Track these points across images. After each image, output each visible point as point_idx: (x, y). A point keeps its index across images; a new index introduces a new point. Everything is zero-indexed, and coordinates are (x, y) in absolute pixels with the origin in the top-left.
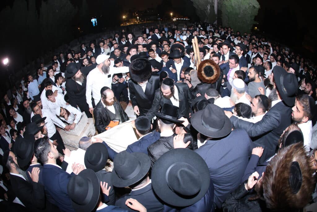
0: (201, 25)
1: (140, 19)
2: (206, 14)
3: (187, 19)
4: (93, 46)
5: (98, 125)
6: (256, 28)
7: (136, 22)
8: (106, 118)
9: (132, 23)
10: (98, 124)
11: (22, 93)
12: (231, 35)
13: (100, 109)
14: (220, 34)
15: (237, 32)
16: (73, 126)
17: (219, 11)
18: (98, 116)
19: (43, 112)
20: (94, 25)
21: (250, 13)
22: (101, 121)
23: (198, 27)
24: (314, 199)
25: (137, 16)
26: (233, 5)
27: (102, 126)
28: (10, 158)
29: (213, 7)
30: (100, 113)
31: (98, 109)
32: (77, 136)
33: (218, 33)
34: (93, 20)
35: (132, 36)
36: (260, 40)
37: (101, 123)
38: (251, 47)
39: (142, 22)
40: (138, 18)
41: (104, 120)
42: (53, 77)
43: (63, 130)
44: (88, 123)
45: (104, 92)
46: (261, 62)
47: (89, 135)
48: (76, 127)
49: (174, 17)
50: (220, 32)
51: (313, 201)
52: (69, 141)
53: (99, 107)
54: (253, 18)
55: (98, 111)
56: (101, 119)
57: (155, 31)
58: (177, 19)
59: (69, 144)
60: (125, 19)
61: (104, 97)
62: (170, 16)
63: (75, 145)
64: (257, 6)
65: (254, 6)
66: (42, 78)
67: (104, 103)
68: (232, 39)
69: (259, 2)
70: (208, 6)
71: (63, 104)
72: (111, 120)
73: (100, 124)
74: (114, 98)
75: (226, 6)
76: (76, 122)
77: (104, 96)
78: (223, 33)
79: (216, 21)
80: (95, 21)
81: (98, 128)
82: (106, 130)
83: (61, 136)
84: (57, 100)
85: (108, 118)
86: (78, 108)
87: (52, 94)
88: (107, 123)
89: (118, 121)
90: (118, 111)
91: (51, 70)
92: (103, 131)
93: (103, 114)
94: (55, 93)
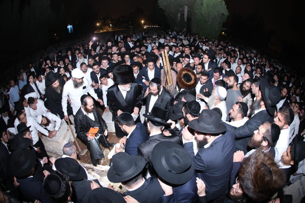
1: (113, 27)
2: (176, 21)
3: (157, 27)
4: (69, 53)
5: (79, 132)
6: (223, 33)
7: (109, 30)
8: (86, 125)
9: (105, 31)
10: (79, 130)
12: (200, 42)
13: (80, 117)
14: (189, 41)
16: (54, 133)
17: (189, 19)
18: (78, 123)
19: (28, 120)
20: (70, 32)
21: (219, 20)
22: (82, 128)
24: (291, 181)
26: (203, 13)
27: (83, 132)
29: (183, 14)
30: (80, 120)
31: (78, 117)
32: (58, 142)
33: (187, 40)
34: (69, 27)
36: (228, 45)
37: (82, 130)
39: (115, 29)
40: (111, 25)
41: (85, 126)
42: (33, 84)
44: (67, 130)
45: (84, 100)
47: (69, 141)
48: (57, 134)
49: (145, 24)
50: (189, 38)
51: (290, 182)
52: (51, 147)
53: (79, 115)
54: (221, 25)
55: (79, 118)
56: (82, 125)
57: (127, 39)
58: (148, 26)
59: (51, 151)
60: (98, 26)
62: (141, 24)
63: (57, 151)
64: (226, 13)
65: (223, 14)
66: (22, 84)
67: (85, 110)
68: (201, 45)
69: (228, 10)
70: (178, 14)
71: (44, 111)
73: (81, 131)
74: (93, 105)
75: (196, 14)
76: (57, 129)
77: (85, 104)
78: (192, 40)
79: (186, 28)
80: (71, 28)
81: (79, 135)
82: (87, 136)
83: (43, 142)
84: (38, 108)
85: (88, 125)
86: (58, 115)
87: (33, 103)
88: (87, 130)
89: (98, 128)
90: (97, 118)
91: (31, 77)
92: (84, 137)
93: (84, 121)
94: (36, 101)
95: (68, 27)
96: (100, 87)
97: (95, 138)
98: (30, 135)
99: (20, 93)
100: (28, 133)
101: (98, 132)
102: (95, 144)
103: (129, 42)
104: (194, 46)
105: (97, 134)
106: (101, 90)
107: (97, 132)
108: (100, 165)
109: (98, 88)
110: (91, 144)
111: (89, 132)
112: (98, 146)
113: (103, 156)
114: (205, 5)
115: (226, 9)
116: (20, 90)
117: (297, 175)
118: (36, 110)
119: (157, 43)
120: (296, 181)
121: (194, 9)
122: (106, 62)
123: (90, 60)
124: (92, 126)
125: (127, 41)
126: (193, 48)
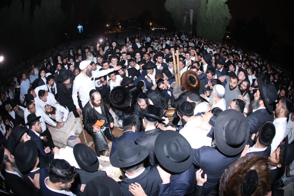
0: (177, 35)
1: (122, 28)
2: (183, 24)
3: (165, 29)
4: (80, 51)
5: (86, 124)
6: (228, 36)
7: (118, 31)
8: (93, 117)
9: (115, 32)
11: (14, 91)
12: (204, 44)
13: (88, 109)
14: (195, 43)
15: (210, 41)
16: (62, 124)
17: (194, 22)
19: (37, 110)
20: (80, 32)
21: (223, 23)
22: (89, 120)
23: (175, 37)
25: (119, 25)
26: (207, 16)
27: (90, 124)
28: (5, 157)
29: (189, 18)
30: (88, 113)
32: (65, 133)
33: (193, 42)
34: (80, 27)
35: (116, 44)
36: (231, 48)
37: (89, 121)
38: (222, 55)
39: (124, 31)
41: (92, 119)
42: (44, 78)
43: (52, 127)
44: (75, 122)
46: (234, 68)
47: (76, 133)
49: (152, 27)
50: (194, 41)
52: (58, 137)
54: (225, 28)
55: (86, 111)
56: (89, 118)
57: (135, 40)
58: (156, 28)
59: (58, 140)
60: (108, 27)
61: (92, 99)
62: (149, 25)
63: (64, 141)
64: (229, 16)
65: (226, 17)
66: (33, 78)
67: (92, 104)
68: (206, 47)
69: (231, 14)
70: (184, 18)
71: (54, 103)
72: (97, 120)
73: (87, 123)
74: (101, 100)
75: (201, 17)
76: (64, 120)
78: (197, 42)
79: (191, 31)
80: (81, 28)
81: (86, 126)
82: (93, 128)
83: (50, 132)
84: (48, 100)
85: (95, 117)
86: (67, 107)
87: (44, 95)
88: (94, 122)
89: (104, 121)
90: (104, 111)
91: (43, 71)
92: (90, 129)
93: (91, 113)
94: (46, 94)
95: (78, 28)
96: (108, 84)
97: (100, 130)
98: (40, 125)
99: (31, 86)
100: (37, 123)
101: (104, 124)
102: (101, 136)
103: (137, 43)
104: (199, 48)
105: (102, 126)
106: (109, 87)
107: (102, 125)
108: (103, 156)
109: (107, 84)
110: (97, 136)
111: (96, 124)
112: (103, 138)
113: (107, 147)
114: (209, 9)
115: (229, 13)
116: (31, 84)
117: (291, 176)
118: (46, 102)
119: (164, 44)
120: (289, 183)
121: (199, 12)
122: (116, 61)
123: (99, 58)
124: (99, 119)
125: (135, 42)
126: (197, 50)
